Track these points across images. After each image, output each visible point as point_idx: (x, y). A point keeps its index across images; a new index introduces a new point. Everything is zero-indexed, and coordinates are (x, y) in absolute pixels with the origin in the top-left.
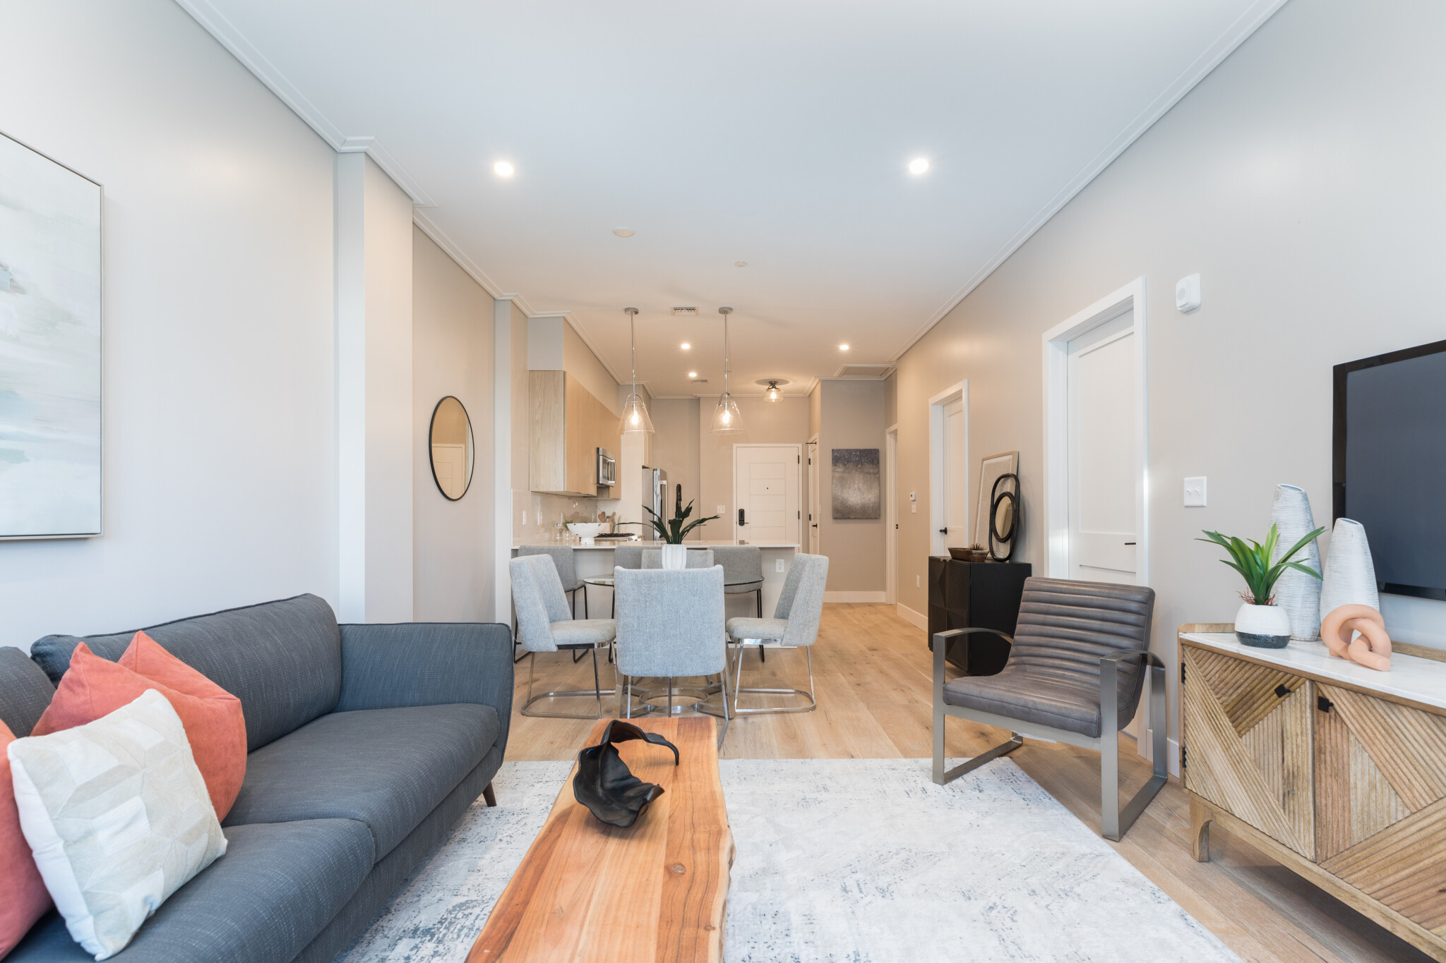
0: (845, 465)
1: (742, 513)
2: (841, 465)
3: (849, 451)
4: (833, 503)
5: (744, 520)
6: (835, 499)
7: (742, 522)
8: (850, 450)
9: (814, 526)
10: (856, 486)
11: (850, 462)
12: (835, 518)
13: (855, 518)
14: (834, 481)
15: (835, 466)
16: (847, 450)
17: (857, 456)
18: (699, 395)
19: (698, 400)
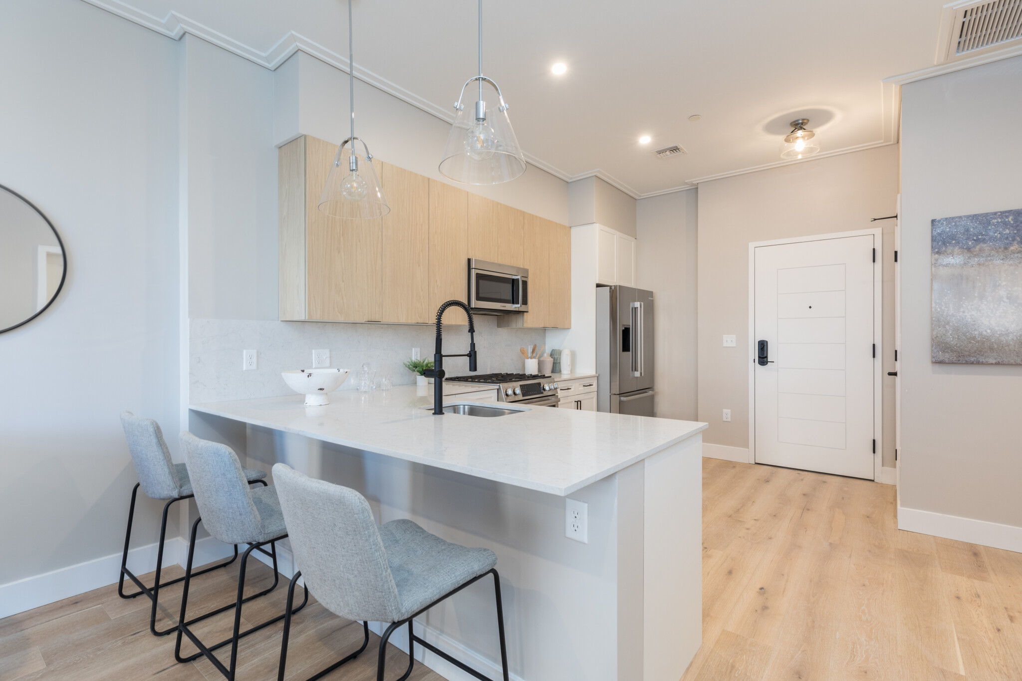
0: (969, 249)
1: (763, 346)
2: (957, 250)
3: (984, 219)
4: (932, 330)
5: (766, 357)
6: (937, 322)
7: (763, 359)
8: (986, 215)
9: (890, 374)
10: (1002, 292)
11: (984, 241)
12: (938, 362)
13: (998, 364)
14: (936, 286)
15: (939, 253)
16: (974, 217)
17: (1006, 224)
18: (695, 181)
19: (695, 190)
